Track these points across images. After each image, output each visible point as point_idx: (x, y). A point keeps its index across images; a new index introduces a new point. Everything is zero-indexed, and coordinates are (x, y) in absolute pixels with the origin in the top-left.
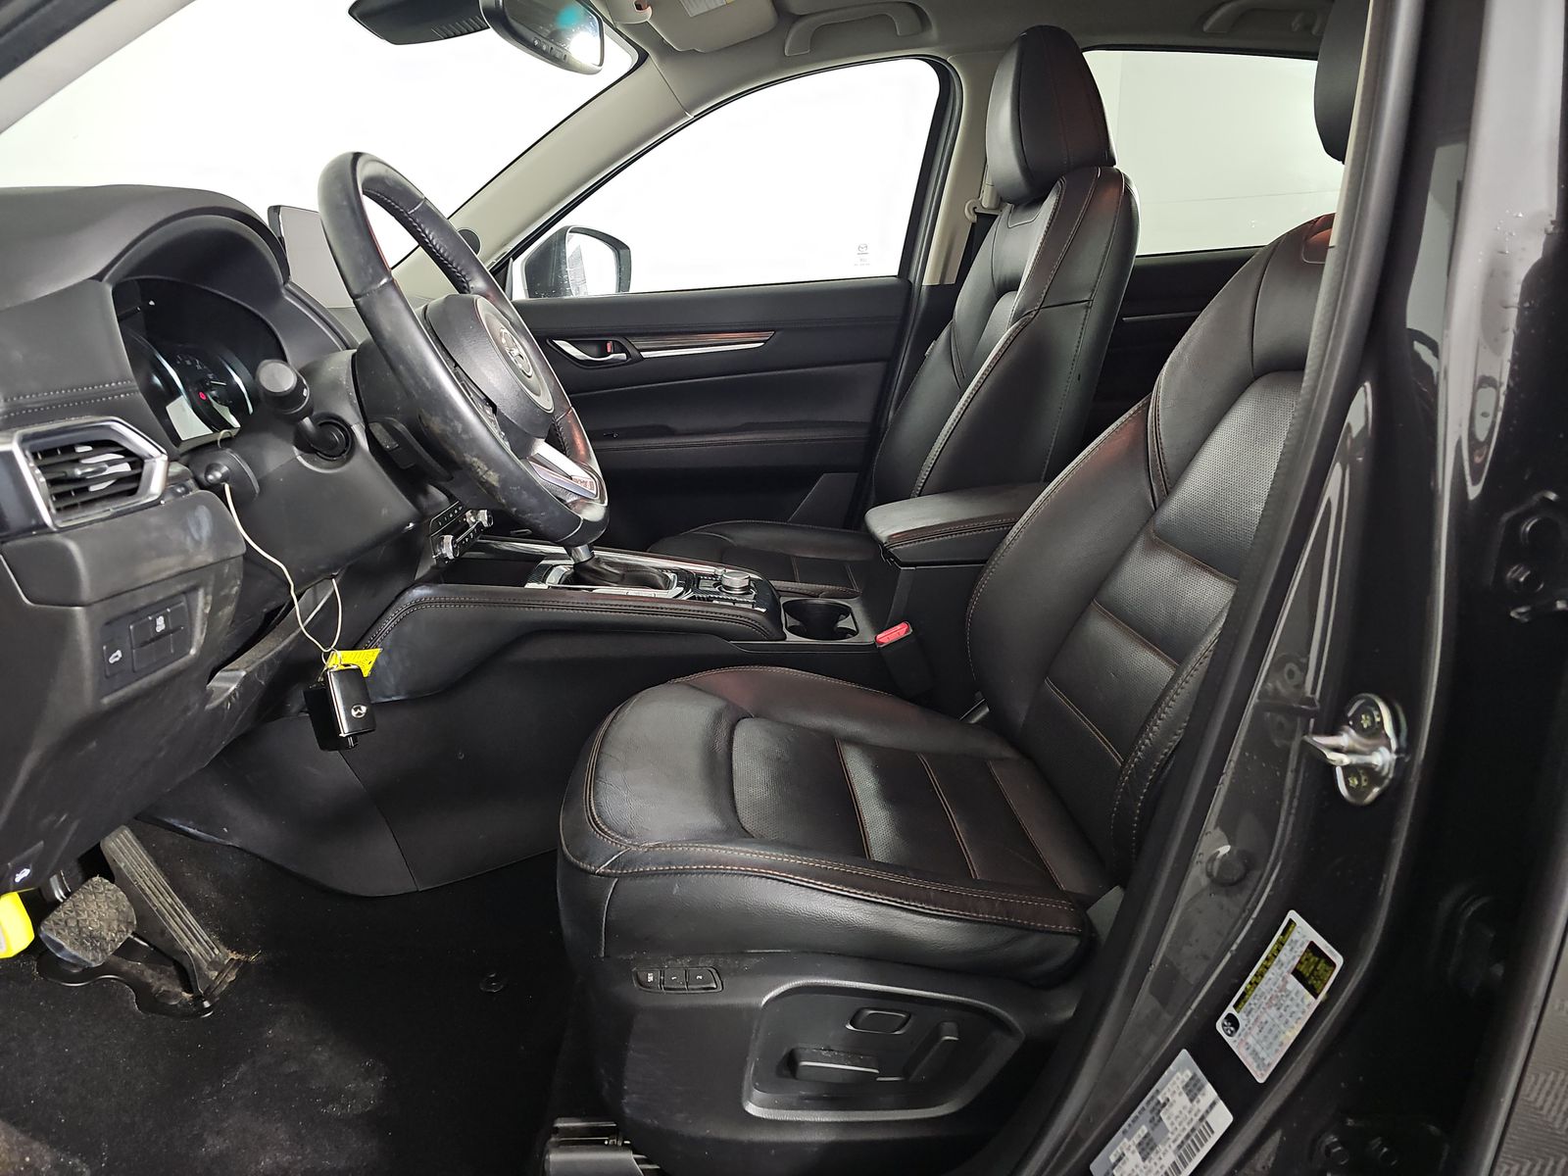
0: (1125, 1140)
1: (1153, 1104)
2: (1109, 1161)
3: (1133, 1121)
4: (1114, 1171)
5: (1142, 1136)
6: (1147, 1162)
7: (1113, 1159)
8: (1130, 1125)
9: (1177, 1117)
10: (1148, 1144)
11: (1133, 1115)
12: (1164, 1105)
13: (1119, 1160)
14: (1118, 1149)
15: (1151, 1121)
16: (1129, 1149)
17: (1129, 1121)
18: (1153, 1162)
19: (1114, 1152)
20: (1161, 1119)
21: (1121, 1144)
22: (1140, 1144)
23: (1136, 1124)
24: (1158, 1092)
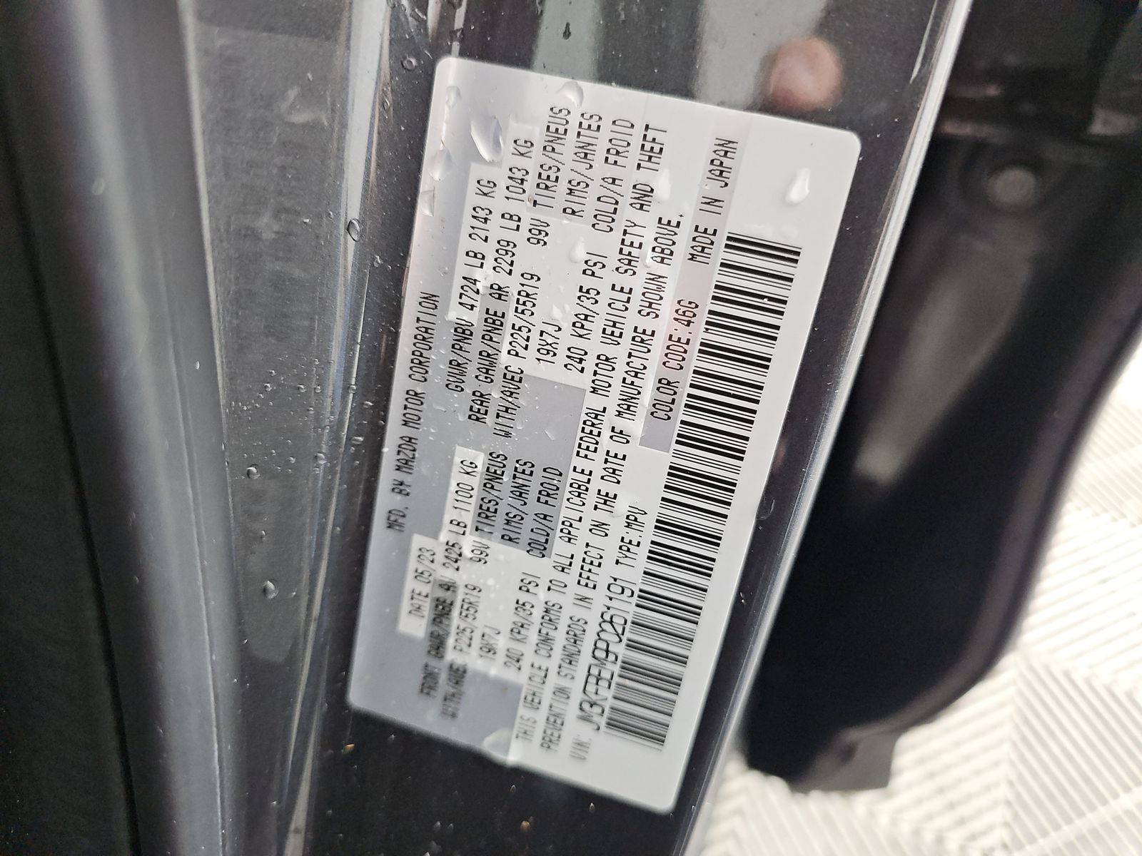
0: (418, 541)
1: (440, 355)
2: (408, 640)
3: (404, 465)
4: (451, 656)
5: (476, 481)
6: (559, 546)
7: (415, 627)
8: (399, 488)
9: (580, 324)
10: (520, 491)
11: (389, 450)
12: (494, 322)
13: (442, 611)
14: (410, 584)
15: (476, 416)
16: (454, 555)
17: (387, 474)
18: (582, 533)
19: (406, 605)
20: (514, 380)
21: (413, 564)
22: (485, 513)
23: (422, 466)
24: (430, 299)
